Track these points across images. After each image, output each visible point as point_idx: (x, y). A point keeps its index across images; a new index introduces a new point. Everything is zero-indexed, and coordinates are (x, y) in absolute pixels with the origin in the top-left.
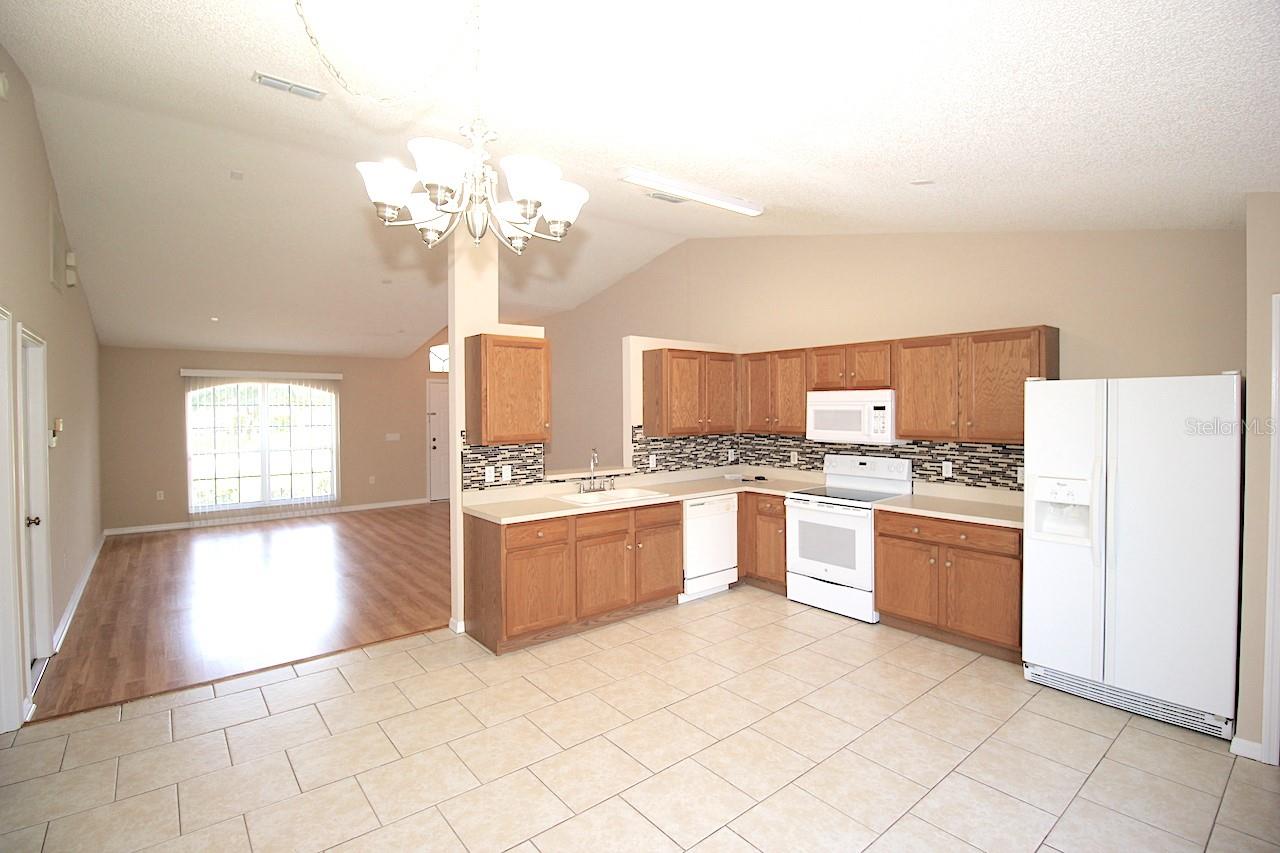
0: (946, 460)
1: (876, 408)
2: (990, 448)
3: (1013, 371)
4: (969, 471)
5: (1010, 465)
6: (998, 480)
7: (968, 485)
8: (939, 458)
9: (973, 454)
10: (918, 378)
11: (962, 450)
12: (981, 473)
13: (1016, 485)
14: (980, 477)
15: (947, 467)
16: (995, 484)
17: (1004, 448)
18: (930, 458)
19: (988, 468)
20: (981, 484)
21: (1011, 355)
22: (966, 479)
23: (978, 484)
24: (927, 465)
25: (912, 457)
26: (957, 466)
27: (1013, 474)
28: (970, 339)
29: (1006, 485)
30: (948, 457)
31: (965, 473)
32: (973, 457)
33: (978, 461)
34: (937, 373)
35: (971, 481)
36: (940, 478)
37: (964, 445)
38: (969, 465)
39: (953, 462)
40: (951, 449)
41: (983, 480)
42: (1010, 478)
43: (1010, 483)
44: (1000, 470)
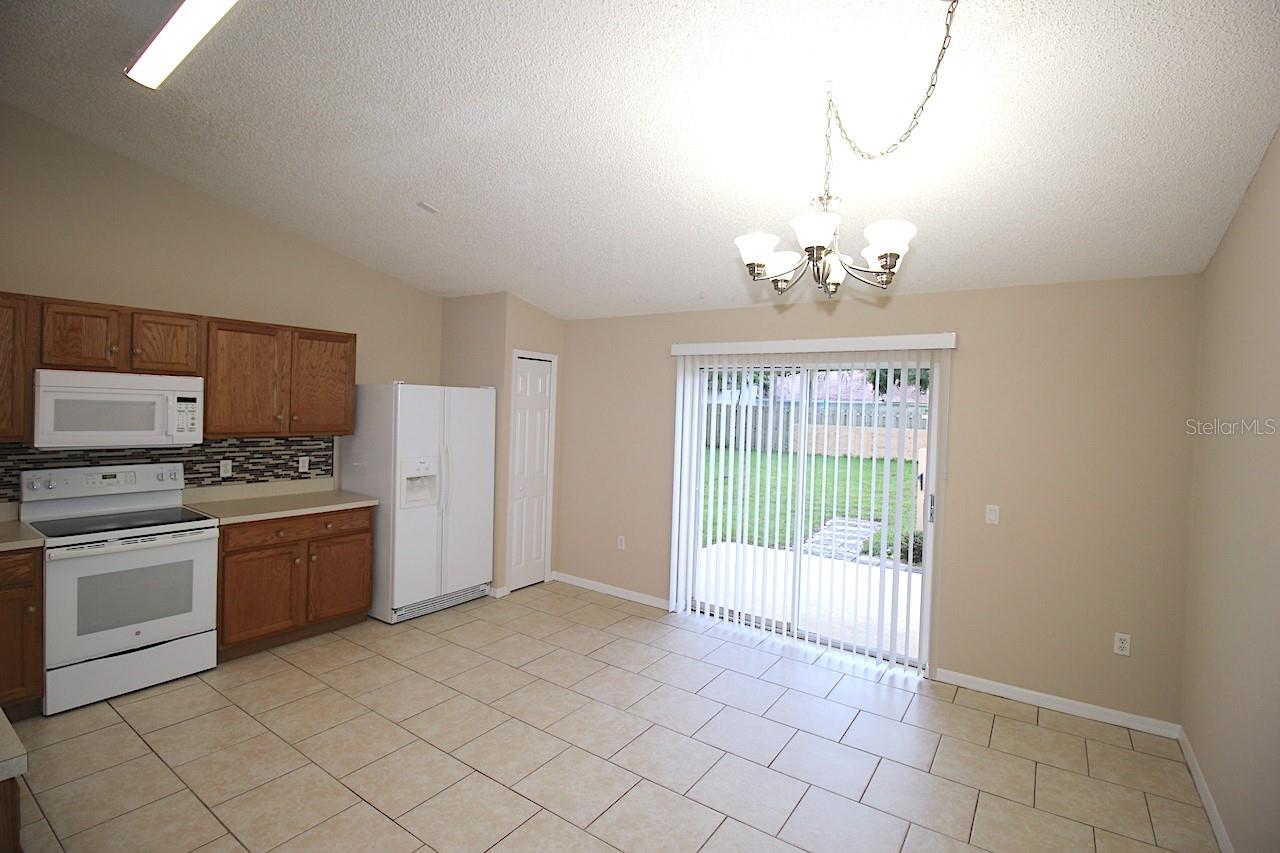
0: (224, 459)
1: (180, 400)
2: (273, 441)
3: (333, 370)
4: (251, 467)
5: (292, 456)
6: (280, 472)
7: (249, 482)
8: (215, 457)
9: (255, 449)
10: (235, 366)
11: (243, 446)
12: (264, 467)
13: (297, 474)
14: (263, 471)
15: (225, 466)
16: (277, 476)
17: (287, 440)
18: (204, 458)
19: (271, 461)
20: (263, 479)
21: (332, 355)
22: (248, 476)
23: (260, 479)
24: (199, 467)
25: (184, 459)
26: (237, 464)
27: (295, 464)
28: (296, 334)
29: (287, 475)
30: (227, 455)
31: (247, 471)
32: (255, 452)
33: (261, 456)
34: (258, 364)
35: (253, 477)
36: (218, 479)
37: (245, 440)
38: (251, 461)
39: (233, 460)
40: (231, 446)
41: (266, 474)
42: (292, 467)
43: (292, 473)
44: (283, 462)
